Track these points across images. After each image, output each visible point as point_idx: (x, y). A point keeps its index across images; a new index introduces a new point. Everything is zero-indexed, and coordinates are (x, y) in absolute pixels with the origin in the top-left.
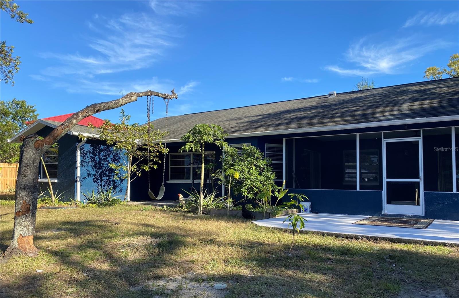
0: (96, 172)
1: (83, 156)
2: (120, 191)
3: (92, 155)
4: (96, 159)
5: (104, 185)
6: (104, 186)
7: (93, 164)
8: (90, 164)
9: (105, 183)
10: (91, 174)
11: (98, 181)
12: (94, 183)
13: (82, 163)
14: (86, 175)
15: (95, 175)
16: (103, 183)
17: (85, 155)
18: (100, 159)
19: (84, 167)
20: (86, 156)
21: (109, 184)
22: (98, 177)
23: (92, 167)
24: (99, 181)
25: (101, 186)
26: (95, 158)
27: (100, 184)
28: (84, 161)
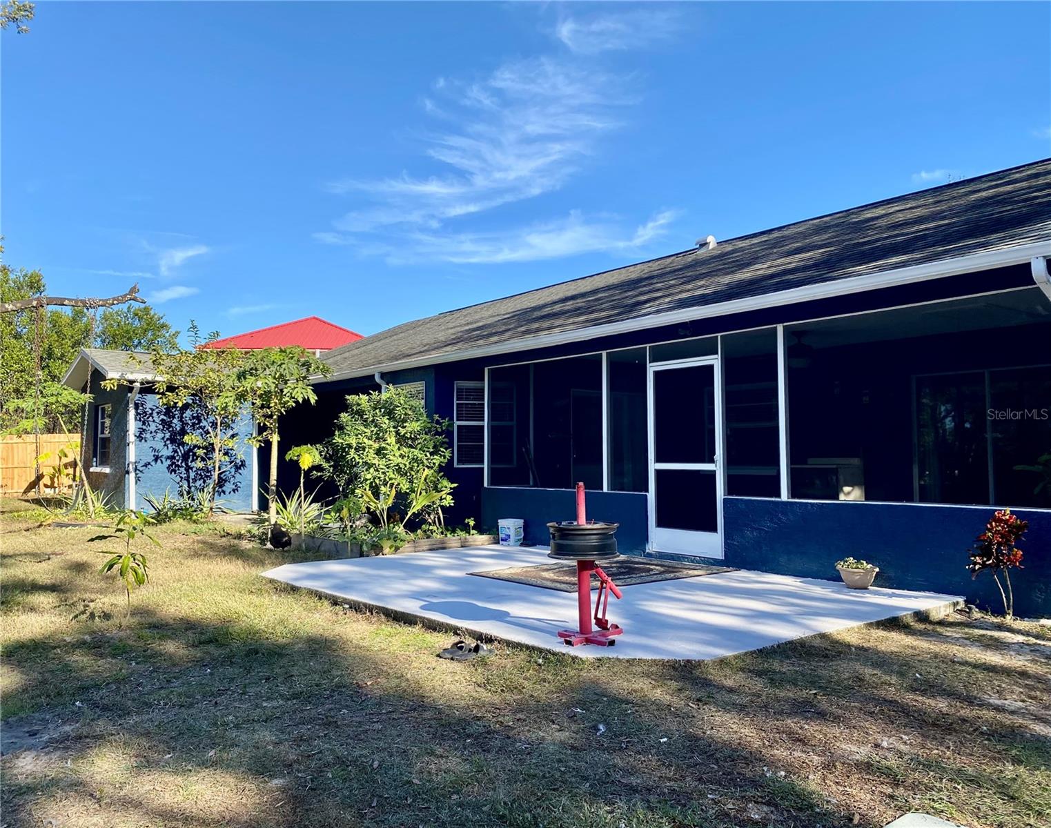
0: (175, 451)
1: (142, 419)
2: (234, 491)
3: (165, 418)
4: (174, 425)
5: (193, 477)
6: (195, 480)
7: (168, 435)
8: (160, 435)
9: (197, 474)
10: (161, 456)
11: (179, 470)
12: (171, 473)
13: (141, 433)
14: (150, 459)
15: (172, 458)
16: (192, 475)
17: (148, 418)
18: (184, 424)
19: (146, 441)
20: (151, 419)
21: (207, 476)
22: (180, 461)
23: (165, 442)
24: (183, 470)
25: (187, 479)
26: (172, 423)
27: (186, 475)
28: (144, 430)
